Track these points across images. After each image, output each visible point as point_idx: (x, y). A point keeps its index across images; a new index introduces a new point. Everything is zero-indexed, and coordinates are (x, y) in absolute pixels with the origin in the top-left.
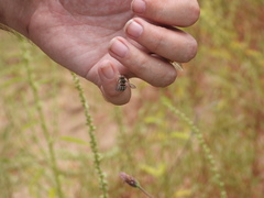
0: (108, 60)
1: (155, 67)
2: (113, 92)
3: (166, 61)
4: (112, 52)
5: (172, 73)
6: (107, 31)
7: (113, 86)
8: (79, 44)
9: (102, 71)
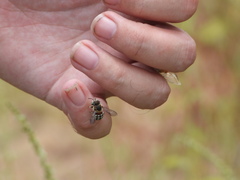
3: (154, 71)
4: (77, 62)
5: (160, 88)
6: (72, 32)
7: (85, 115)
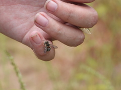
0: (36, 31)
1: (68, 32)
2: (42, 53)
3: (77, 27)
4: (37, 23)
5: (80, 36)
6: (35, 8)
7: (41, 48)
8: (15, 18)
9: (32, 39)
